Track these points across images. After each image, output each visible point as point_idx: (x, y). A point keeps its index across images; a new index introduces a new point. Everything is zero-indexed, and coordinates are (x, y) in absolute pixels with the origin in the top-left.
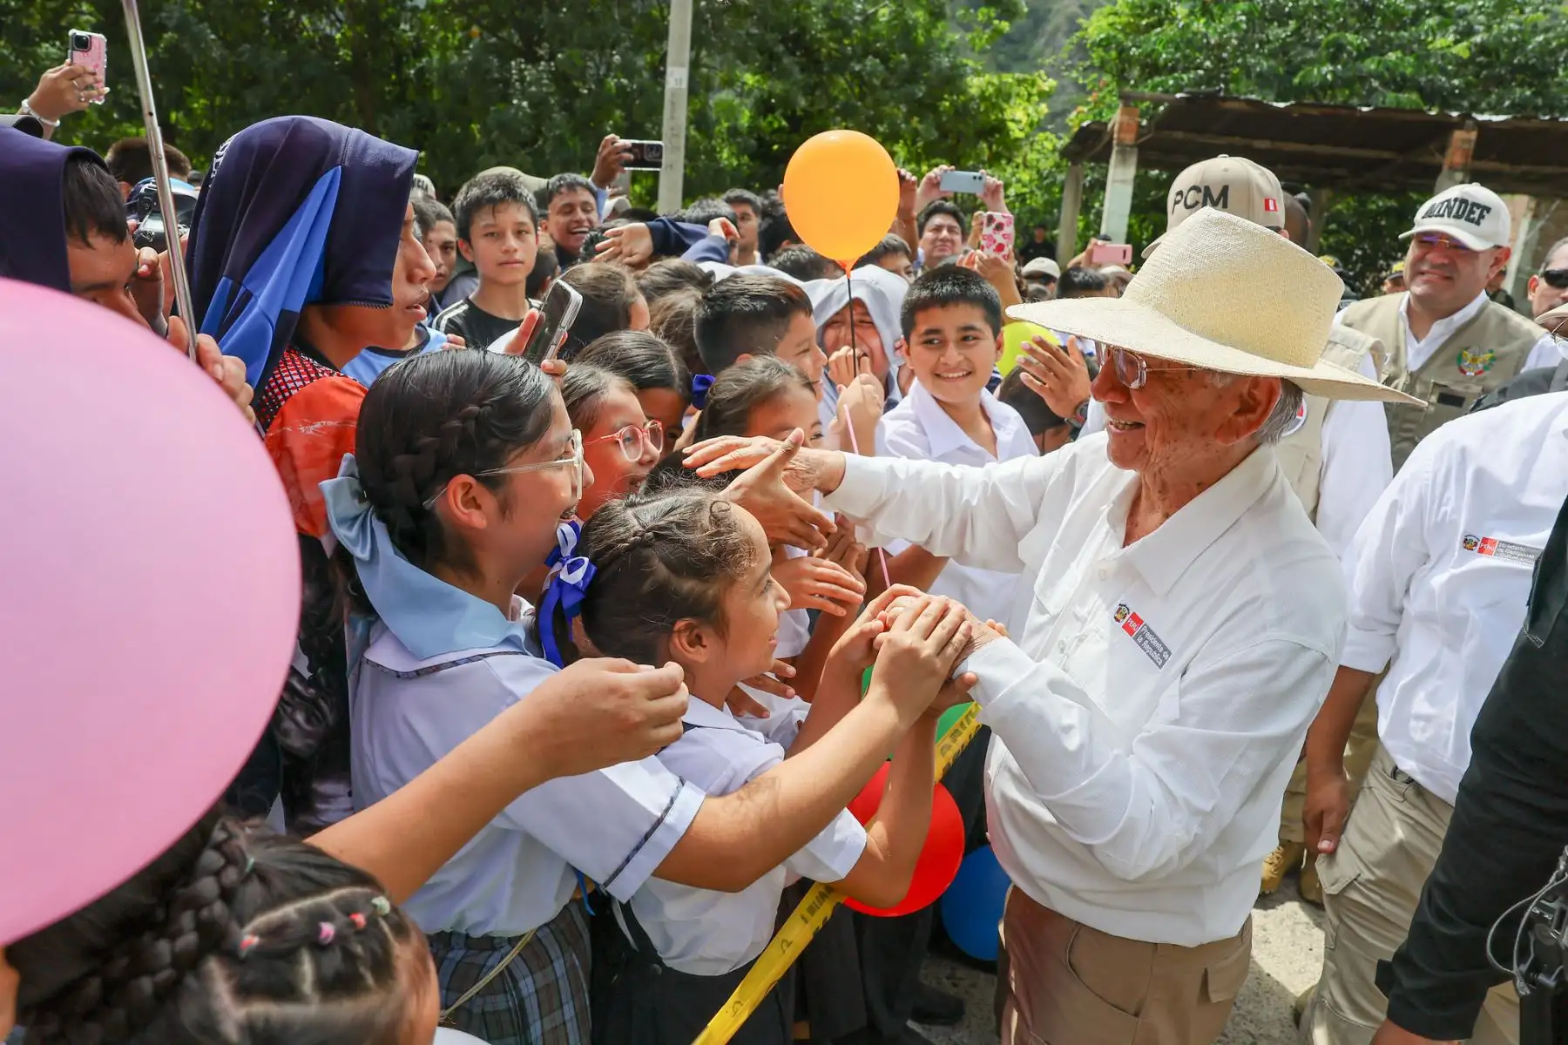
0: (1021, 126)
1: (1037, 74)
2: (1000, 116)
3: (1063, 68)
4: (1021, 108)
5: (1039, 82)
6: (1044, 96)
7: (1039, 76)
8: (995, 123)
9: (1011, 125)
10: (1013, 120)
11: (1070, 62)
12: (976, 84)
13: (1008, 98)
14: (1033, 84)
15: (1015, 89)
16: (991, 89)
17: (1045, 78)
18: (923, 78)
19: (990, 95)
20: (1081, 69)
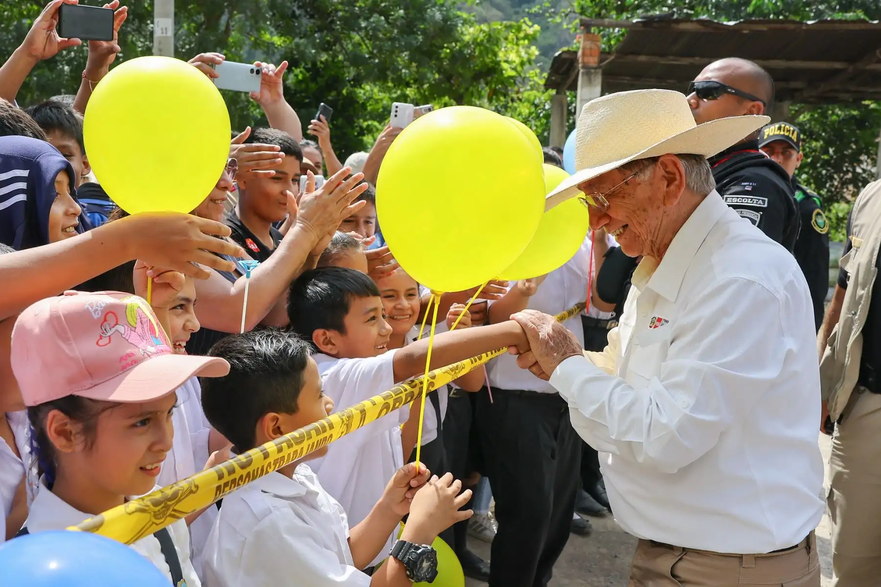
0: (514, 65)
1: (522, 21)
2: (494, 58)
3: (547, 15)
4: (514, 51)
5: (524, 27)
6: (532, 39)
7: (524, 22)
8: (491, 65)
9: (505, 65)
10: (506, 61)
11: (553, 10)
12: (469, 33)
13: (497, 42)
14: (519, 29)
15: (503, 34)
16: (482, 36)
17: (530, 24)
18: (419, 29)
19: (482, 41)
20: (563, 15)
